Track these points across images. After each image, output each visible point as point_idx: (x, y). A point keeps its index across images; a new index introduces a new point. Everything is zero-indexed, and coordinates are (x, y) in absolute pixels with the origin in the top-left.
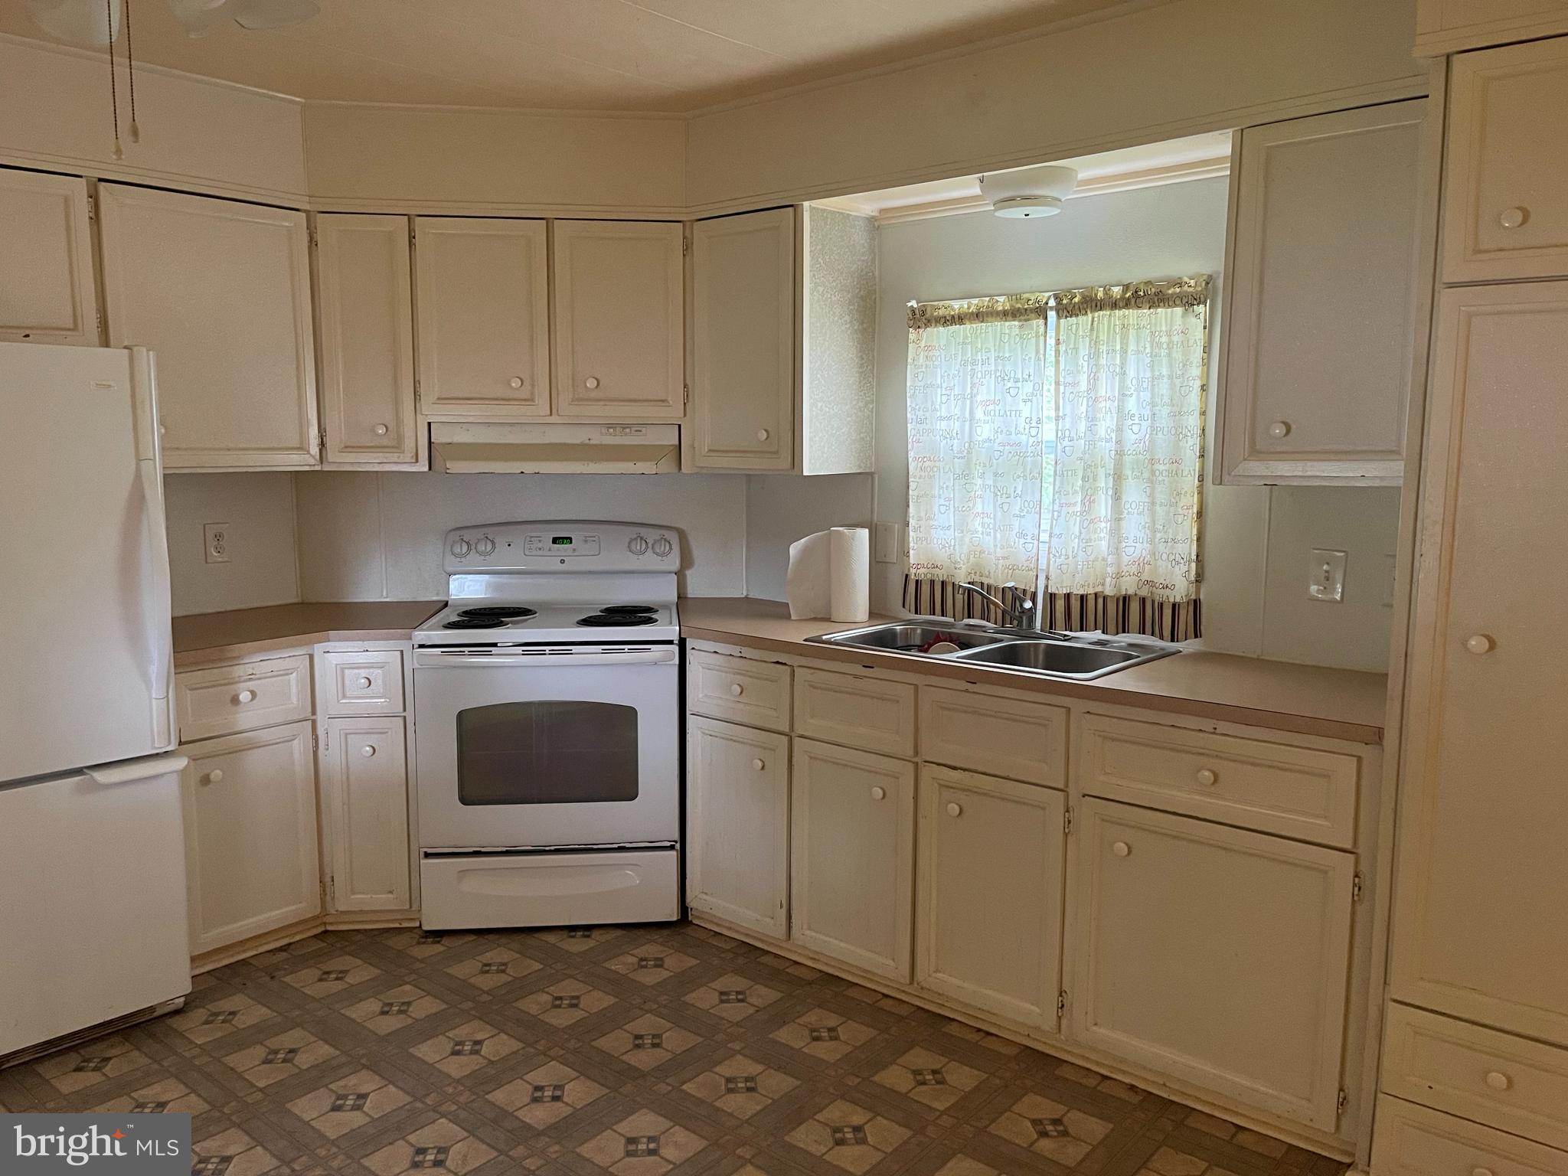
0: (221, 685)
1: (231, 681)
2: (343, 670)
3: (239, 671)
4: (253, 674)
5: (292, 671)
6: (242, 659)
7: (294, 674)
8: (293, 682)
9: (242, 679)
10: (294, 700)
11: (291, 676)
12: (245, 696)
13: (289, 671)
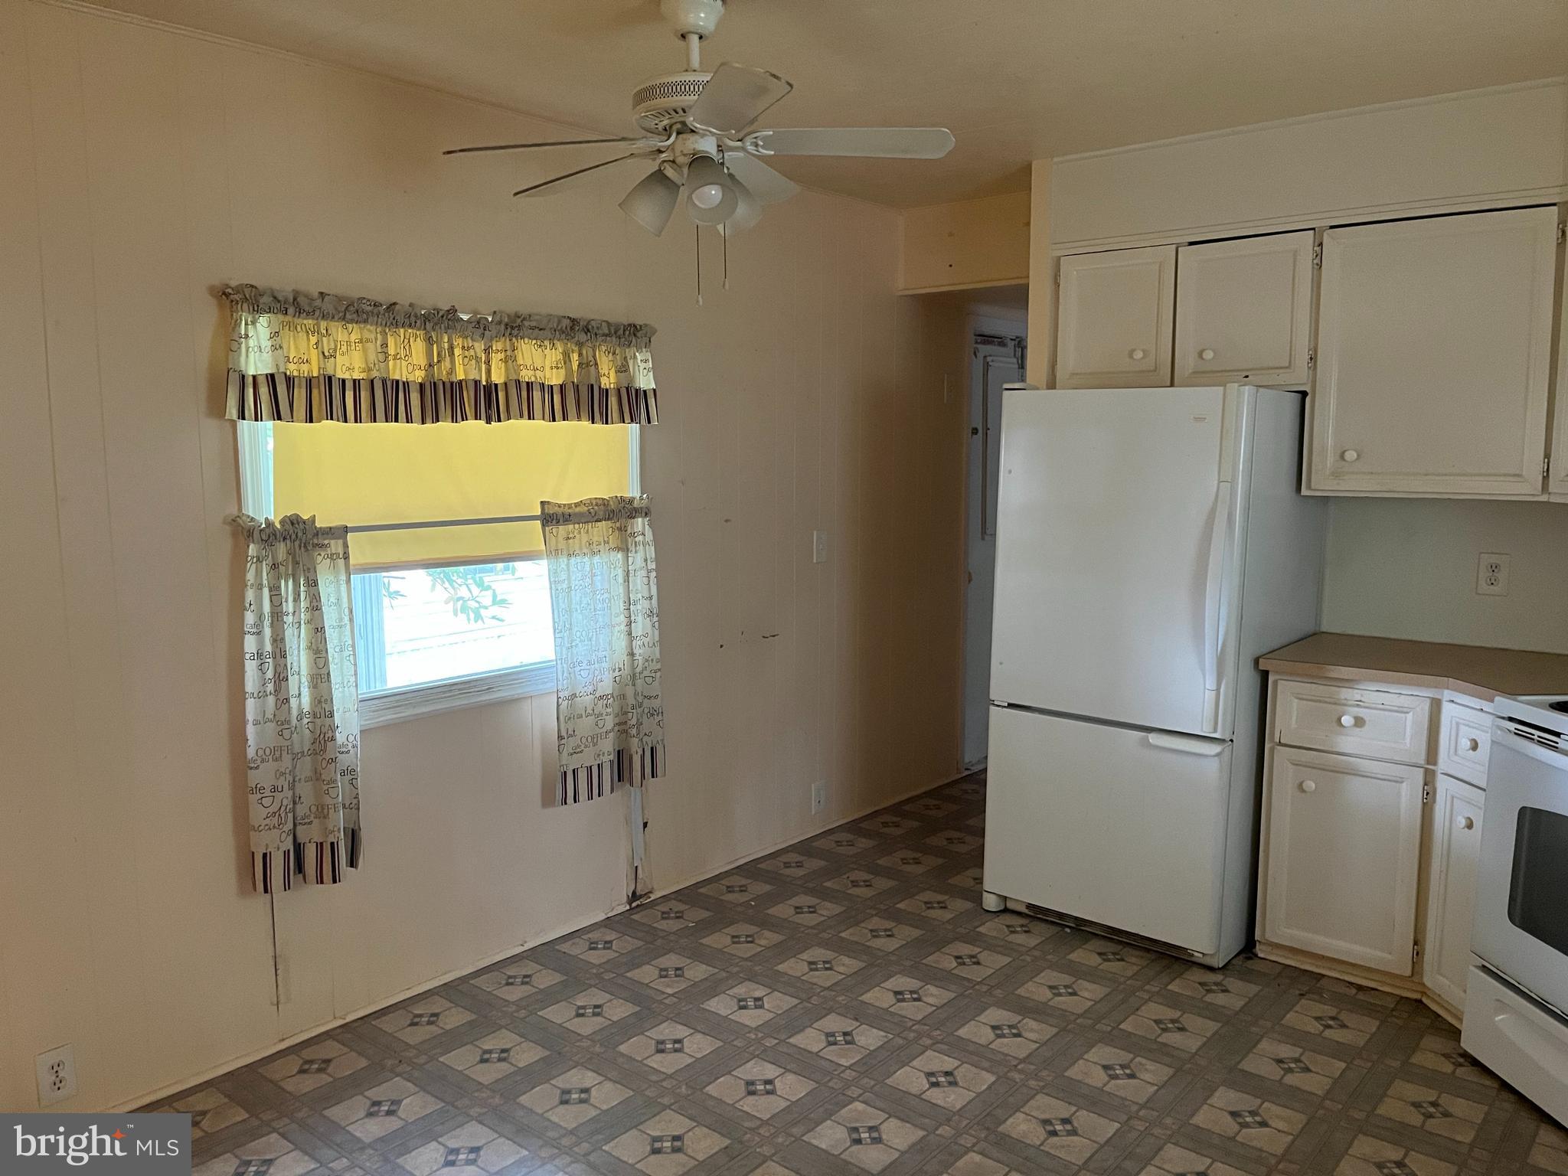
0: (1326, 702)
1: (1338, 702)
2: (1458, 724)
3: (1346, 694)
4: (1360, 701)
5: (1409, 710)
6: (1357, 684)
7: (1411, 714)
8: (1409, 723)
9: (1350, 703)
10: (1408, 741)
11: (1407, 715)
12: (1347, 720)
13: (1405, 710)
